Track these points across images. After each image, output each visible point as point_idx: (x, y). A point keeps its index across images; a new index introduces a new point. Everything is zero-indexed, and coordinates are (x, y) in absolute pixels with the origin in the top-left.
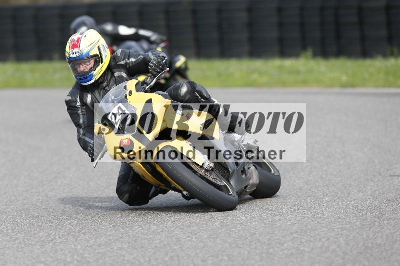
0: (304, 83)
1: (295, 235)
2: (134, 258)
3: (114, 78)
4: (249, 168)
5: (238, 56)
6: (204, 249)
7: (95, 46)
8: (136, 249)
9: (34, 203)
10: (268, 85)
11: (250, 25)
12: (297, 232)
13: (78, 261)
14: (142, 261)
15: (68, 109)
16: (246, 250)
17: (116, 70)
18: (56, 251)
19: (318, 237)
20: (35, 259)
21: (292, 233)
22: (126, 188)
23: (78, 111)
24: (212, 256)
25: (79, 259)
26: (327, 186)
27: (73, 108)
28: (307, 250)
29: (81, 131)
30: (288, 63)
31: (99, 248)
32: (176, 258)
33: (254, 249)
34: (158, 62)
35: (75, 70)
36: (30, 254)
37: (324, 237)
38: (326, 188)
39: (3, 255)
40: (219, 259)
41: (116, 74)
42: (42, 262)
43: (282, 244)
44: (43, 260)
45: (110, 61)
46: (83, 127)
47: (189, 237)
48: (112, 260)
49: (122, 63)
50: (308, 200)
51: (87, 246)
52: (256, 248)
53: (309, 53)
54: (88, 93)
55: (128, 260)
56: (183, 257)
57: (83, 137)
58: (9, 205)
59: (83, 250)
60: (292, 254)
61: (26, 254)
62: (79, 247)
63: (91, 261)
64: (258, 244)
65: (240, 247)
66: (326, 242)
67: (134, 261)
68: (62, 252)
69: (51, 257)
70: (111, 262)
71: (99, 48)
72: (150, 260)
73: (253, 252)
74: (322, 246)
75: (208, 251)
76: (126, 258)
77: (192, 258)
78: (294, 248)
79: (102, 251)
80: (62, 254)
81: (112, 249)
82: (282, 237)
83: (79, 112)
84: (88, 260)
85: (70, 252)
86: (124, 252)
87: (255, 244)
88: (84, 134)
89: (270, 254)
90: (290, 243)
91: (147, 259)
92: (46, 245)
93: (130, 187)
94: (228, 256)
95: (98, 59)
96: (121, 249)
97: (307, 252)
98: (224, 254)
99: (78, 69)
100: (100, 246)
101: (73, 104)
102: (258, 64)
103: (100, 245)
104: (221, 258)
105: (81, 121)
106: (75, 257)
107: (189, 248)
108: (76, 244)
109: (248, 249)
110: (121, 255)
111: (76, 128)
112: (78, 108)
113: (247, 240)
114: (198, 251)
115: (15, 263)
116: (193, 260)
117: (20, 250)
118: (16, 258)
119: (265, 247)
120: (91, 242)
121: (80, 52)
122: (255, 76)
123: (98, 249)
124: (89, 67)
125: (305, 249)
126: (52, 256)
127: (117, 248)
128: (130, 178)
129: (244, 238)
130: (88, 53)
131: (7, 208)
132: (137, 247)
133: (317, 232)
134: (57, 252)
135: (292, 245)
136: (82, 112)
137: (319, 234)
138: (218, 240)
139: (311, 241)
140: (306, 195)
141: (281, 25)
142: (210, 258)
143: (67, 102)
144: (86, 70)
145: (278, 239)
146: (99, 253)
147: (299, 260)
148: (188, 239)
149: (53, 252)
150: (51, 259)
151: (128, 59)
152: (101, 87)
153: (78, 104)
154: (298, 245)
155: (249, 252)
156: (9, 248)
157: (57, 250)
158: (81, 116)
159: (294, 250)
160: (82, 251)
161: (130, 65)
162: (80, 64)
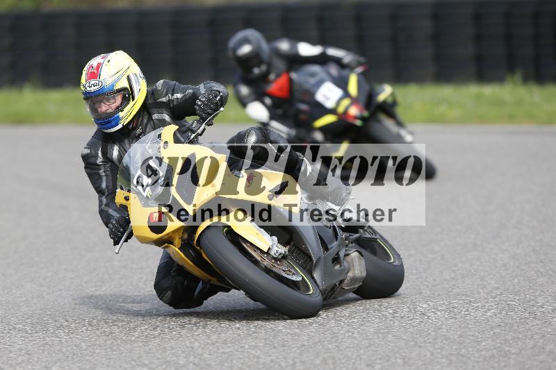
0: (511, 118)
1: (497, 330)
2: (272, 361)
3: (152, 122)
4: (346, 255)
5: (419, 79)
6: (369, 349)
7: (122, 75)
8: (275, 347)
9: (134, 283)
10: (462, 121)
11: (436, 37)
12: (500, 325)
13: (194, 364)
14: (284, 365)
15: (86, 168)
16: (428, 350)
17: (155, 110)
18: (165, 350)
19: (529, 333)
20: (135, 361)
21: (492, 328)
22: (167, 283)
23: (100, 169)
24: (380, 359)
25: (196, 361)
26: (542, 262)
27: (93, 167)
28: (513, 351)
29: (104, 200)
30: (489, 90)
31: (224, 346)
32: (330, 361)
33: (439, 349)
34: (209, 100)
35: (94, 110)
36: (128, 354)
37: (537, 333)
38: (541, 264)
39: (91, 356)
40: (390, 363)
41: (155, 116)
42: (145, 365)
43: (479, 343)
44: (147, 362)
45: (147, 97)
46: (106, 194)
47: (349, 331)
48: (242, 364)
49: (164, 100)
50: (516, 281)
51: (208, 344)
52: (441, 348)
53: (518, 76)
54: (114, 143)
55: (264, 364)
56: (340, 359)
57: (106, 209)
58: (101, 286)
59: (203, 349)
60: (492, 357)
61: (124, 355)
62: (197, 344)
63: (213, 364)
64: (445, 342)
65: (420, 347)
66: (541, 340)
67: (272, 364)
68: (173, 351)
69: (158, 359)
70: (240, 366)
71: (129, 78)
72: (295, 363)
73: (439, 353)
74: (535, 346)
75: (376, 351)
76: (261, 361)
77: (353, 361)
78: (495, 348)
79: (229, 350)
80: (173, 354)
81: (242, 347)
82: (479, 333)
83: (101, 171)
84: (208, 362)
85: (183, 352)
86: (259, 352)
87: (441, 342)
88: (107, 205)
89: (462, 356)
90: (490, 341)
91: (291, 362)
92: (151, 341)
93: (174, 282)
94: (403, 358)
95: (127, 95)
96: (255, 347)
97: (513, 354)
98: (397, 355)
99: (99, 110)
100: (225, 344)
101: (92, 160)
102: (446, 92)
103: (225, 342)
104: (394, 361)
105: (104, 185)
106: (191, 359)
107: (348, 347)
108: (193, 340)
109: (432, 350)
110: (254, 356)
111: (97, 195)
112: (100, 165)
113: (430, 337)
114: (362, 352)
115: (108, 366)
116: (354, 364)
117: (115, 348)
118: (110, 359)
119: (454, 347)
120: (213, 338)
121: (100, 84)
122: (443, 109)
123: (223, 348)
124: (114, 106)
125: (511, 349)
126: (160, 357)
127: (249, 346)
128: (174, 269)
129: (425, 334)
130: (113, 86)
131: (97, 290)
132: (276, 345)
133: (527, 326)
134: (165, 352)
135: (492, 344)
136: (104, 171)
137: (530, 329)
138: (389, 335)
139: (518, 338)
140: (513, 275)
141: (478, 38)
142: (378, 361)
143: (85, 157)
144: (110, 111)
145: (472, 336)
146: (224, 353)
147: (503, 364)
148: (347, 335)
149: (160, 352)
150: (157, 362)
151: (172, 95)
152: (132, 135)
153: (100, 160)
154: (501, 344)
155: (432, 354)
156: (100, 346)
157: (165, 348)
158: (104, 178)
159: (495, 351)
160: (200, 351)
161: (175, 103)
162: (101, 101)
